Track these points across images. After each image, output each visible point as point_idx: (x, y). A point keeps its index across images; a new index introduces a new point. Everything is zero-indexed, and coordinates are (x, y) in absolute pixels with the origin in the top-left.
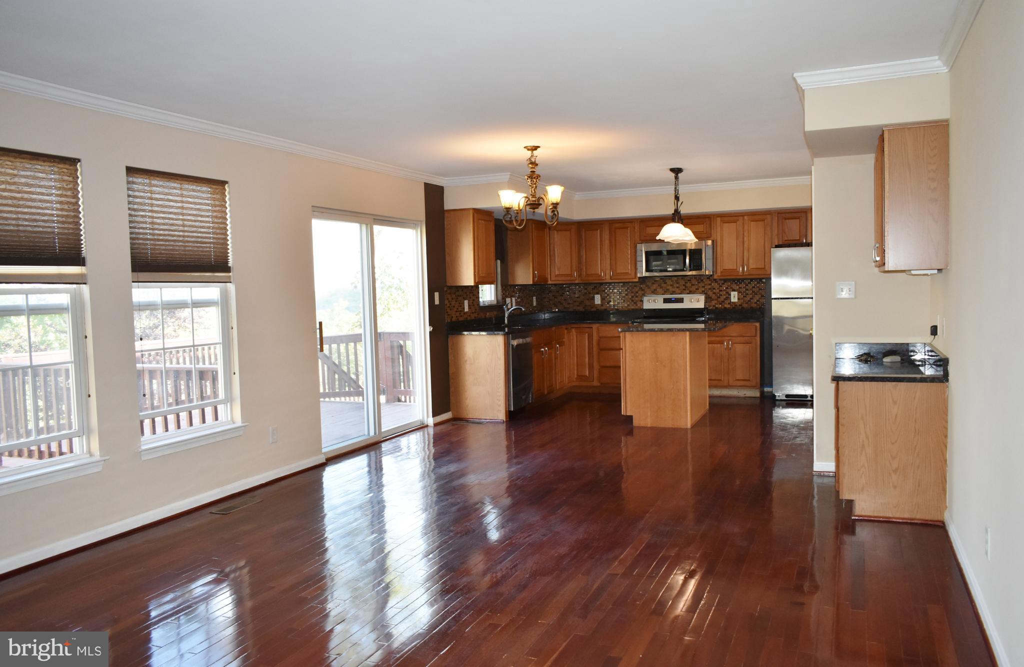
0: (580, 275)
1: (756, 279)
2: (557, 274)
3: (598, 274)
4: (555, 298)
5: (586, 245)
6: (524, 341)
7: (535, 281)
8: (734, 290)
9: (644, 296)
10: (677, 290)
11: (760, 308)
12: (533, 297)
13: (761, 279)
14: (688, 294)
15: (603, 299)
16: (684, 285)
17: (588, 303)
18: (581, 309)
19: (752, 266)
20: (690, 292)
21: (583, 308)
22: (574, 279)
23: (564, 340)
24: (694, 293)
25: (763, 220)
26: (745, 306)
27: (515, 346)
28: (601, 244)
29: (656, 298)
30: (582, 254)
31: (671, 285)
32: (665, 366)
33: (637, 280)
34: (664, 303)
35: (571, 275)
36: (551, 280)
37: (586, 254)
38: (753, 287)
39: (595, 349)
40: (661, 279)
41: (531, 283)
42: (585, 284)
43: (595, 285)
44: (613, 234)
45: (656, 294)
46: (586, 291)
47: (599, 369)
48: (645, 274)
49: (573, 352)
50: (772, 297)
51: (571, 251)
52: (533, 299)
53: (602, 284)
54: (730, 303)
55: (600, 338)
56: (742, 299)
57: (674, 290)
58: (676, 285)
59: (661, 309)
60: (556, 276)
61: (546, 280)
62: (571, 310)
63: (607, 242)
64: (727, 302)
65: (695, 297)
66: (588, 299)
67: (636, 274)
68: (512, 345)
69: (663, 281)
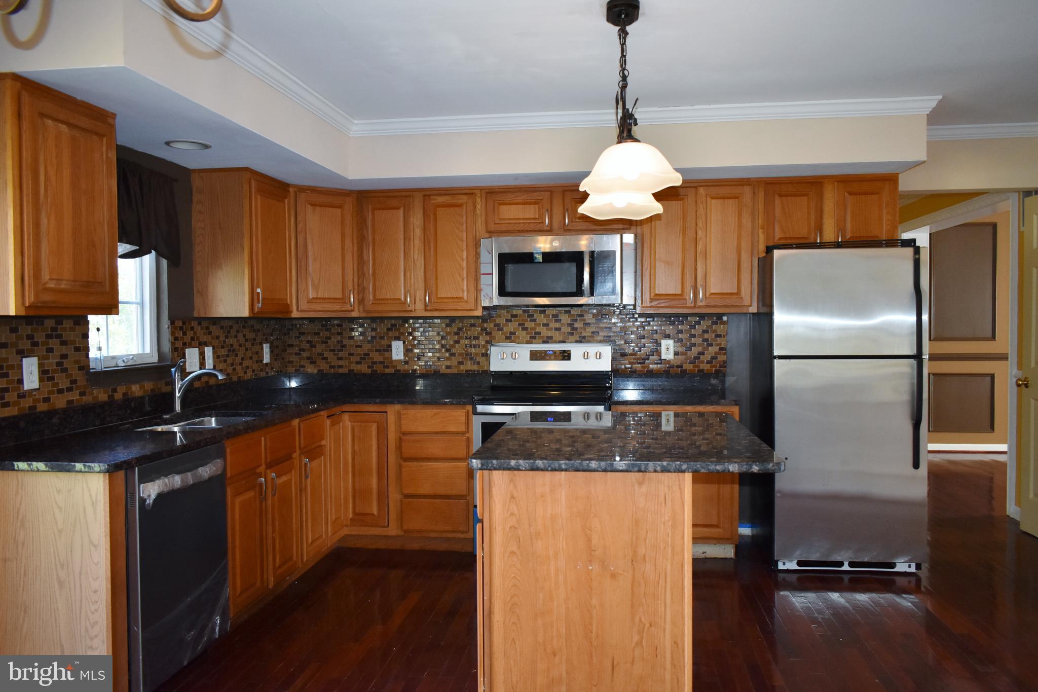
0: (361, 301)
1: (710, 315)
2: (311, 297)
3: (400, 299)
4: (311, 346)
5: (374, 240)
6: (190, 478)
7: (256, 310)
8: (668, 337)
9: (492, 345)
10: (557, 335)
11: (717, 372)
12: (261, 344)
13: (719, 316)
14: (577, 342)
15: (408, 351)
16: (569, 325)
17: (377, 357)
18: (364, 368)
19: (714, 288)
20: (582, 340)
21: (369, 367)
22: (350, 308)
23: (323, 443)
24: (589, 342)
25: (735, 197)
26: (688, 367)
27: (150, 501)
28: (407, 239)
29: (517, 350)
30: (365, 258)
31: (544, 325)
32: (613, 576)
33: (479, 313)
34: (531, 359)
35: (343, 300)
36: (298, 310)
37: (374, 260)
38: (705, 332)
39: (392, 458)
40: (524, 312)
41: (246, 313)
42: (373, 319)
43: (393, 322)
44: (429, 216)
45: (514, 342)
46: (374, 334)
47: (401, 501)
48: (497, 301)
49: (346, 464)
50: (776, 353)
51: (343, 249)
52: (262, 349)
53: (406, 320)
54: (661, 361)
55: (403, 435)
56: (683, 354)
57: (550, 334)
58: (553, 325)
59: (525, 373)
60: (310, 301)
61: (287, 308)
62: (345, 371)
63: (418, 232)
64: (654, 358)
65: (592, 349)
66: (377, 350)
67: (477, 300)
68: (143, 501)
69: (529, 316)
